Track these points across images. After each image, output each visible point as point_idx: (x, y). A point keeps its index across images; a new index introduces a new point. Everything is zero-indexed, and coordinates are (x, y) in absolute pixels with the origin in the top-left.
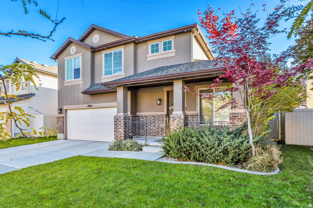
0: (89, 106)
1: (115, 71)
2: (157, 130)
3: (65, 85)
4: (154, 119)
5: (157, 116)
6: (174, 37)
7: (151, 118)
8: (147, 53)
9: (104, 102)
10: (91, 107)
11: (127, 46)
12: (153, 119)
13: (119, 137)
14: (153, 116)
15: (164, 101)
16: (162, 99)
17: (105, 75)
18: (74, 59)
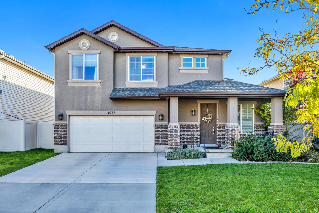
0: (110, 113)
1: (144, 78)
2: (192, 139)
3: (69, 84)
4: (188, 129)
5: (192, 126)
6: (207, 56)
7: (185, 128)
8: (180, 66)
9: (133, 110)
10: (113, 114)
11: (160, 54)
12: (186, 129)
13: (175, 146)
14: (187, 126)
15: (197, 112)
16: (196, 110)
17: (130, 80)
18: (85, 55)
